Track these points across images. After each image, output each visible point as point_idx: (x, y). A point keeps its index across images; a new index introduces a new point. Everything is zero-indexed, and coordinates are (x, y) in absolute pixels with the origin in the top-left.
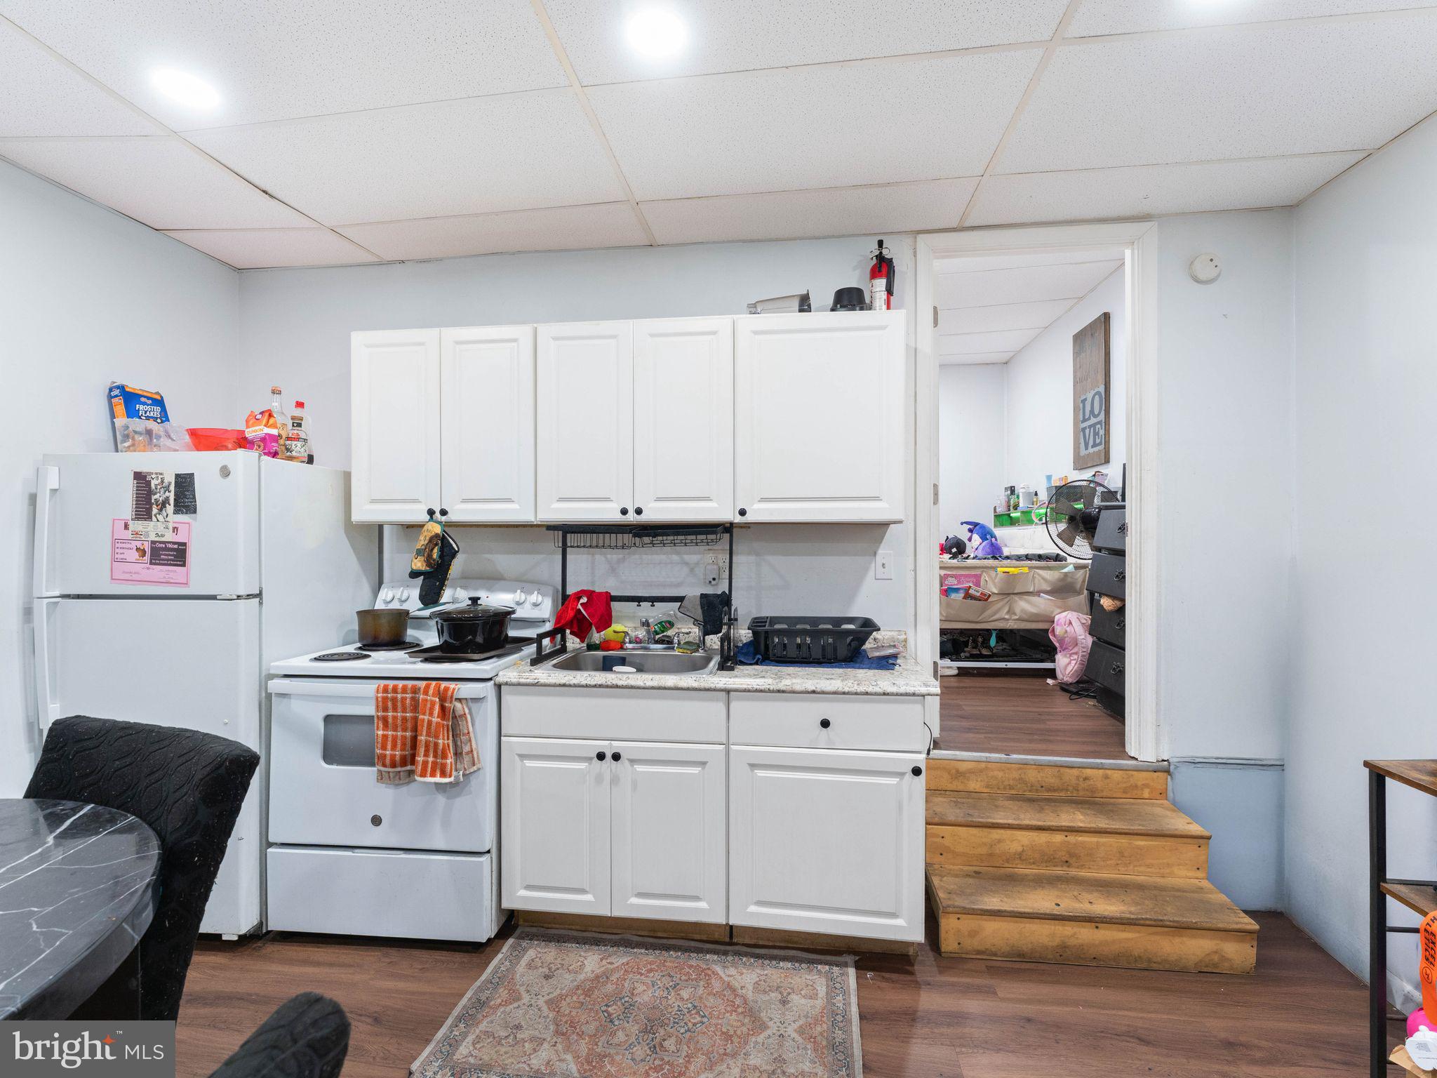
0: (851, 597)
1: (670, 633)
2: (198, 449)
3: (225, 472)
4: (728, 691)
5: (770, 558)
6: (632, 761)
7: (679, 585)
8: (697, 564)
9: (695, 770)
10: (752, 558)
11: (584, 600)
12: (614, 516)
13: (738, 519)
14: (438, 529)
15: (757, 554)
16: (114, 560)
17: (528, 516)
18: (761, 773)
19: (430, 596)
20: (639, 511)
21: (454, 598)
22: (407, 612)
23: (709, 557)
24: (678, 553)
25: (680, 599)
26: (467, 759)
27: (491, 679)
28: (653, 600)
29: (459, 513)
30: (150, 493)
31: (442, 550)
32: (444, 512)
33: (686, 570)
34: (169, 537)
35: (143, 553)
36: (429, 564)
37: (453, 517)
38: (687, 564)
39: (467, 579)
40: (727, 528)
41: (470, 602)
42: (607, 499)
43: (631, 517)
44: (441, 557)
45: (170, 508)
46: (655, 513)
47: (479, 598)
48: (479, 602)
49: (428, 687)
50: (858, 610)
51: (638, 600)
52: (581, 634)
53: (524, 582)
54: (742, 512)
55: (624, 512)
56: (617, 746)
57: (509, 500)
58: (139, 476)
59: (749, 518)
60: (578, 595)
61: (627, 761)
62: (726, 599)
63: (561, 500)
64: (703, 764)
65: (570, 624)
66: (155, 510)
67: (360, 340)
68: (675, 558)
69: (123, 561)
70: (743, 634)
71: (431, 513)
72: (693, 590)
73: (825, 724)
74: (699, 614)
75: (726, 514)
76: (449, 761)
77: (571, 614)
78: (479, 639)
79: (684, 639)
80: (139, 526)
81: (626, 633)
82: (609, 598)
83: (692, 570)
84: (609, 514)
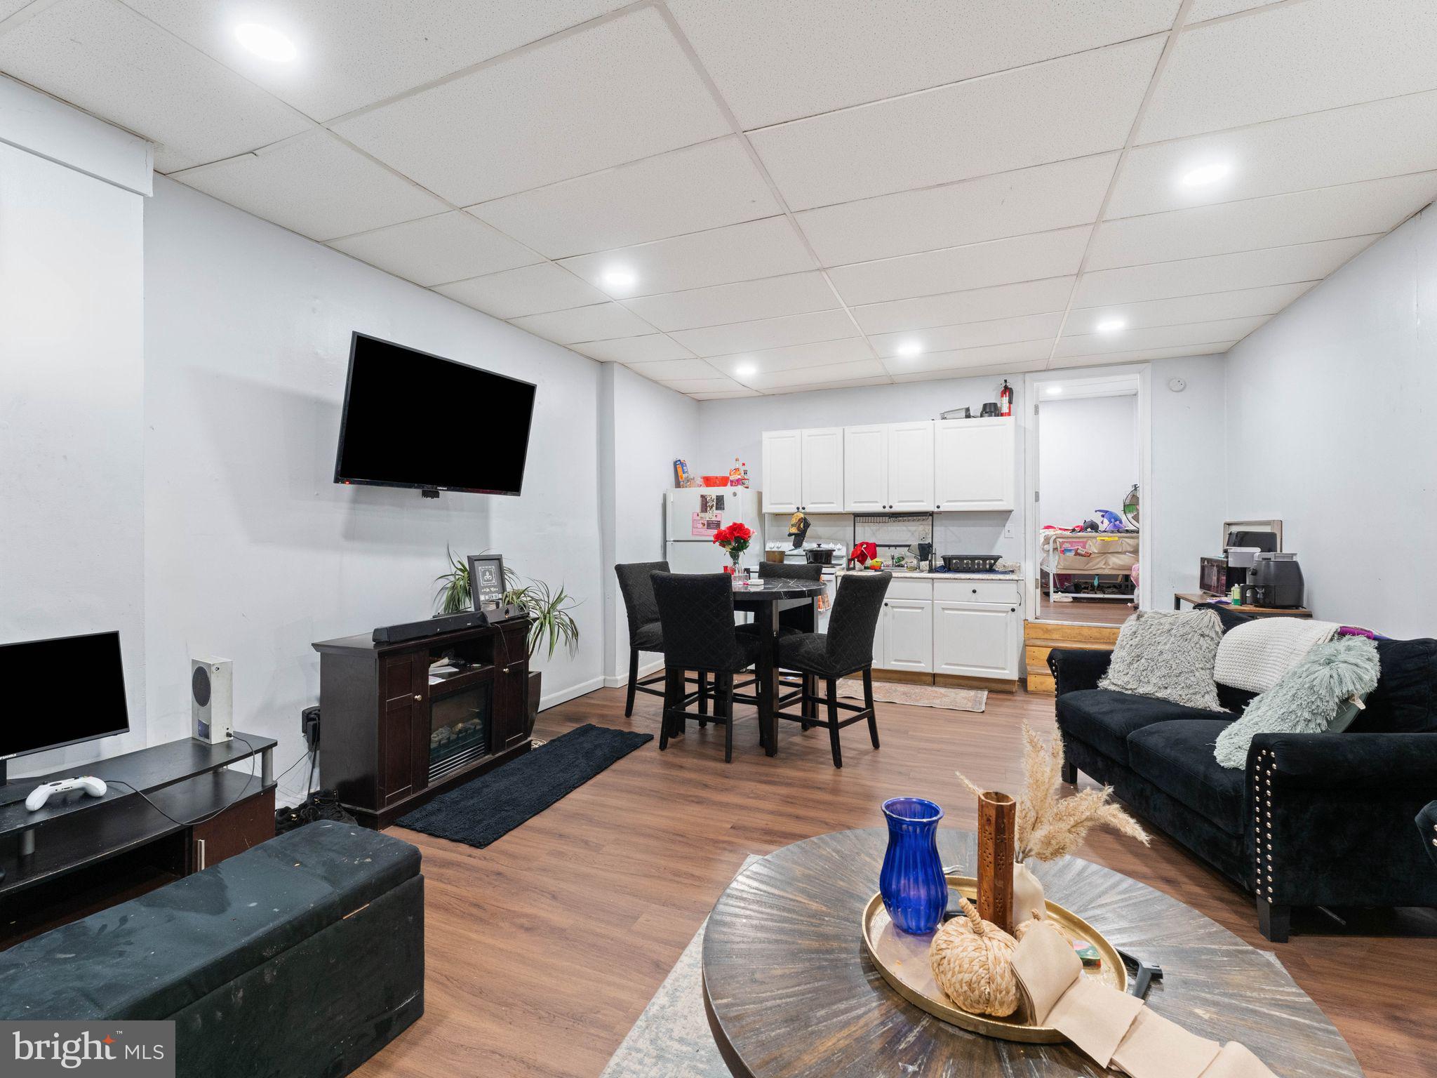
0: (992, 546)
1: (903, 563)
2: (707, 486)
3: (735, 494)
4: (933, 579)
5: (951, 528)
6: (893, 607)
7: (907, 541)
8: (915, 531)
9: (919, 611)
10: (943, 528)
11: (865, 546)
12: (880, 510)
13: (936, 510)
14: (802, 516)
15: (946, 527)
16: (694, 528)
17: (840, 510)
18: (947, 612)
19: (798, 544)
20: (891, 507)
21: (809, 545)
22: (784, 552)
23: (921, 528)
24: (906, 526)
25: (909, 546)
27: (833, 574)
28: (896, 546)
29: (811, 508)
30: (707, 502)
31: (804, 524)
32: (803, 508)
33: (910, 534)
34: (714, 519)
35: (703, 524)
36: (799, 530)
37: (807, 510)
38: (910, 530)
39: (816, 537)
40: (931, 514)
41: (816, 547)
42: (877, 502)
43: (887, 510)
44: (804, 527)
45: (714, 507)
46: (898, 508)
47: (821, 545)
50: (995, 553)
51: (889, 546)
52: (862, 561)
53: (836, 541)
54: (938, 507)
55: (884, 507)
57: (832, 503)
58: (702, 497)
59: (941, 509)
60: (862, 544)
61: (890, 607)
62: (930, 546)
63: (855, 502)
64: (922, 608)
65: (858, 557)
66: (708, 509)
67: (766, 435)
68: (904, 528)
70: (940, 563)
71: (798, 508)
72: (915, 543)
73: (974, 591)
74: (918, 552)
75: (931, 508)
77: (859, 552)
79: (909, 565)
80: (702, 515)
81: (882, 563)
82: (875, 546)
83: (913, 533)
84: (877, 508)
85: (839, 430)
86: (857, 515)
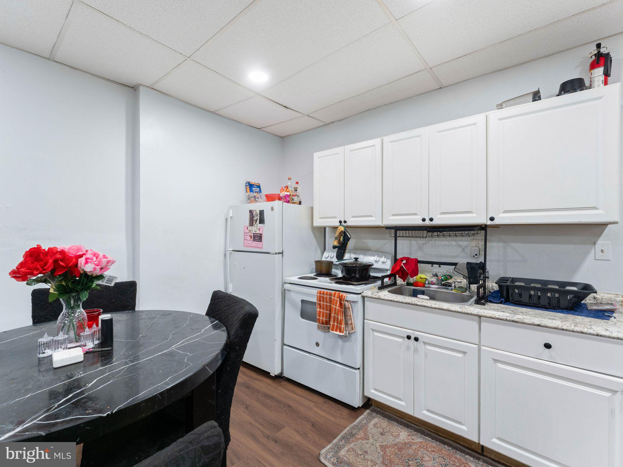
0: (575, 270)
1: (450, 281)
3: (272, 209)
4: (480, 317)
5: (513, 245)
6: (425, 343)
7: (454, 258)
8: (466, 246)
9: (460, 355)
10: (501, 244)
11: (404, 262)
12: (420, 223)
13: (489, 223)
14: (342, 229)
15: (504, 242)
16: (245, 239)
17: (379, 223)
18: (500, 366)
19: (340, 256)
20: (431, 220)
21: (349, 257)
22: (332, 262)
23: (474, 243)
24: (455, 241)
25: (455, 264)
26: (350, 326)
27: (360, 294)
28: (440, 264)
29: (351, 222)
30: (253, 217)
31: (344, 237)
32: (345, 222)
33: (460, 250)
34: (258, 232)
35: (251, 236)
36: (339, 243)
37: (349, 224)
38: (460, 246)
39: (356, 250)
40: (483, 228)
41: (354, 260)
42: (416, 214)
43: (428, 222)
44: (344, 240)
45: (258, 221)
46: (440, 220)
47: (358, 258)
48: (358, 260)
49: (335, 294)
50: (581, 278)
51: (432, 263)
52: (404, 278)
53: (379, 252)
54: (492, 219)
55: (424, 220)
56: (417, 334)
57: (371, 216)
58: (251, 212)
59: (496, 222)
60: (402, 259)
61: (422, 343)
62: (482, 266)
63: (393, 215)
64: (464, 353)
65: (398, 273)
66: (254, 223)
67: (316, 155)
68: (453, 243)
69: (247, 240)
71: (340, 222)
72: (463, 260)
73: (548, 346)
74: (466, 273)
75: (483, 220)
76: (342, 326)
77: (398, 268)
78: (357, 276)
79: (458, 285)
80: (250, 228)
81: (426, 279)
82: (417, 262)
83: (463, 250)
84: (416, 221)
85: (376, 142)
86: (397, 229)
